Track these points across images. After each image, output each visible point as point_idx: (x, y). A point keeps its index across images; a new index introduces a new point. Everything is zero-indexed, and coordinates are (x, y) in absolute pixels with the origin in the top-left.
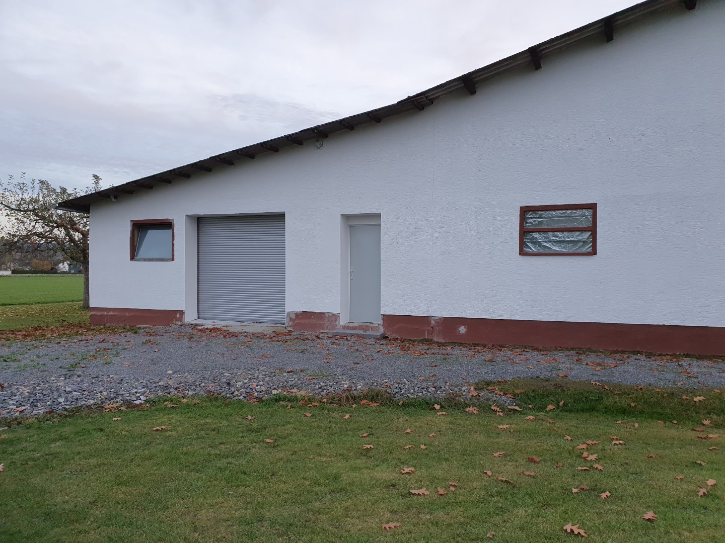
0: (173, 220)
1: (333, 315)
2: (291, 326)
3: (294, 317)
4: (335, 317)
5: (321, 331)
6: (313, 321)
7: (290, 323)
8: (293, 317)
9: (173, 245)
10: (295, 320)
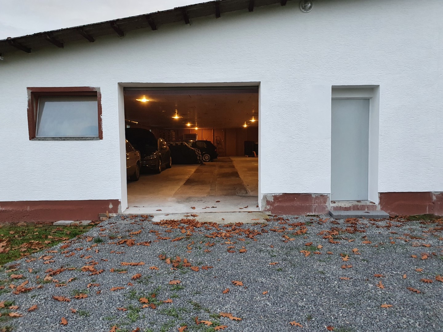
0: (99, 88)
1: (322, 196)
2: (269, 210)
3: (273, 200)
4: (323, 197)
5: (308, 214)
6: (297, 203)
7: (268, 207)
8: (271, 199)
9: (100, 120)
10: (274, 203)
